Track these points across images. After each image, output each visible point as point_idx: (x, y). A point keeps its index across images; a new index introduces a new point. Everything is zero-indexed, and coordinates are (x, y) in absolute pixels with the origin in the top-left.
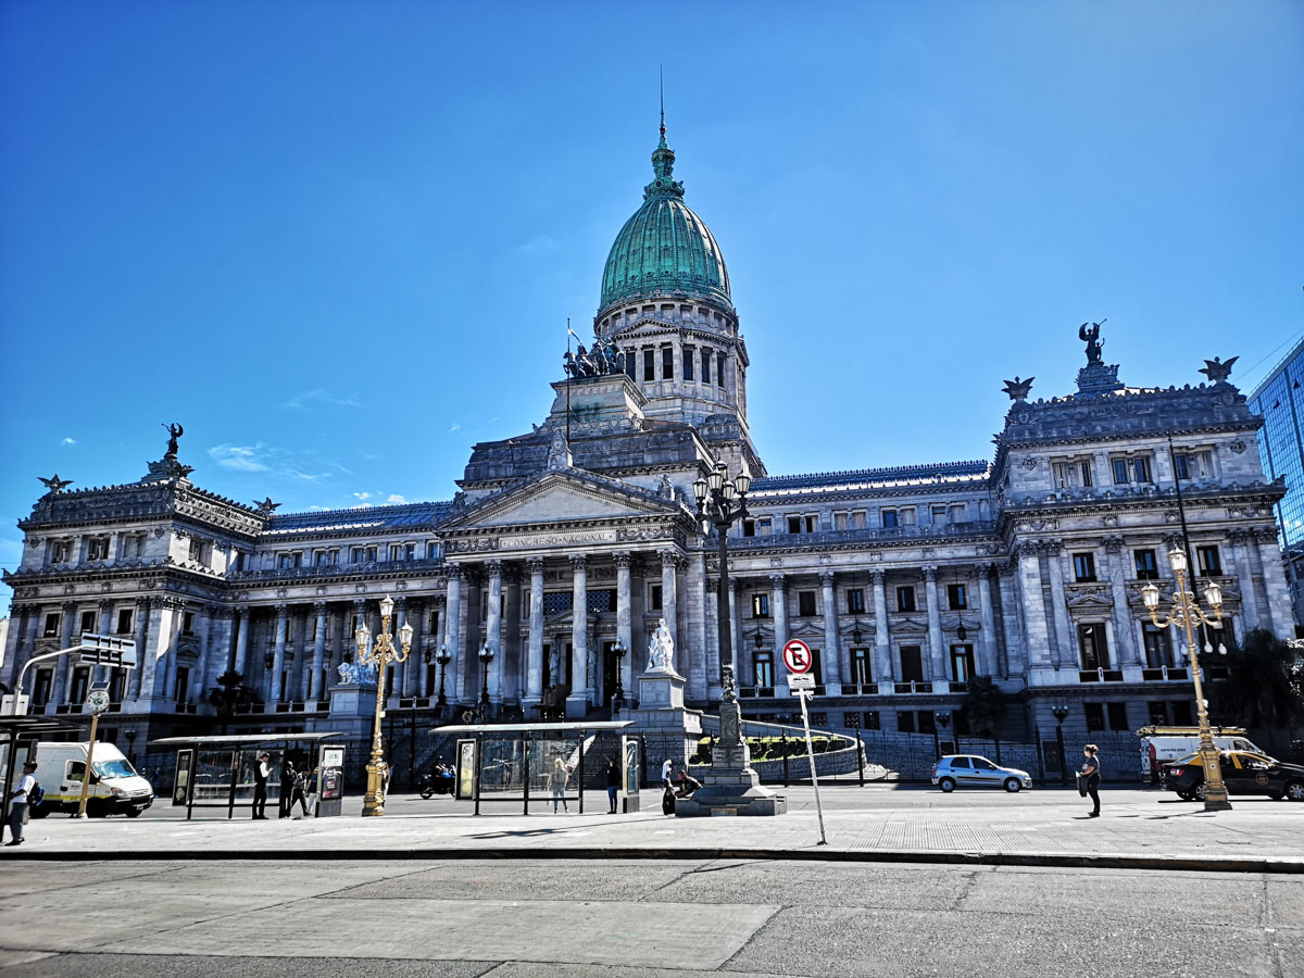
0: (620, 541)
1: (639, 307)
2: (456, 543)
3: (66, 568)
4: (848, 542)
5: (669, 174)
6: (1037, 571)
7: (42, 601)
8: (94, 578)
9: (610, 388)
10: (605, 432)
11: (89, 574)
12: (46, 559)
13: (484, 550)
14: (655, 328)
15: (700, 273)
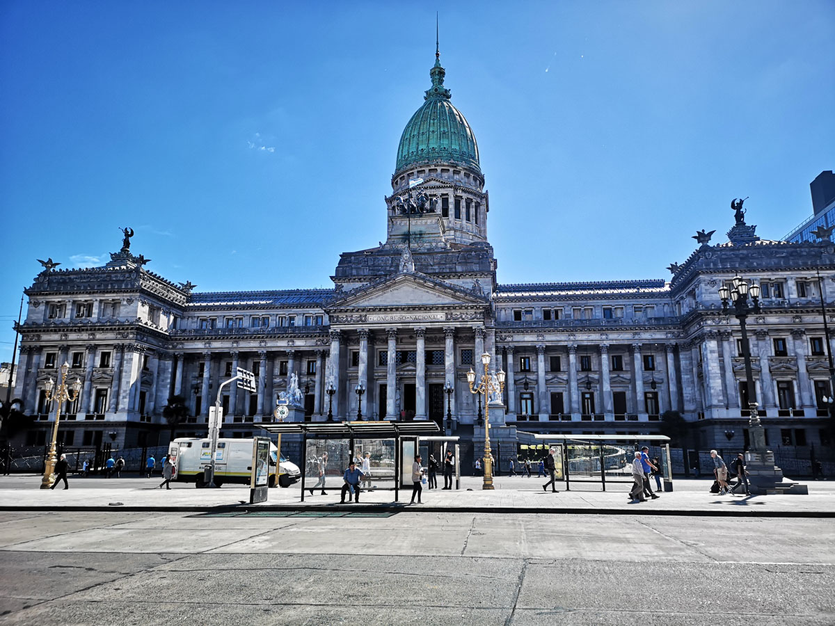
0: (447, 320)
1: (427, 170)
2: (338, 316)
3: (62, 323)
4: (587, 326)
5: (441, 84)
6: (716, 349)
7: (43, 344)
8: (83, 330)
9: (429, 221)
10: (428, 249)
11: (80, 327)
12: (45, 315)
13: (357, 322)
14: (438, 184)
15: (465, 150)
